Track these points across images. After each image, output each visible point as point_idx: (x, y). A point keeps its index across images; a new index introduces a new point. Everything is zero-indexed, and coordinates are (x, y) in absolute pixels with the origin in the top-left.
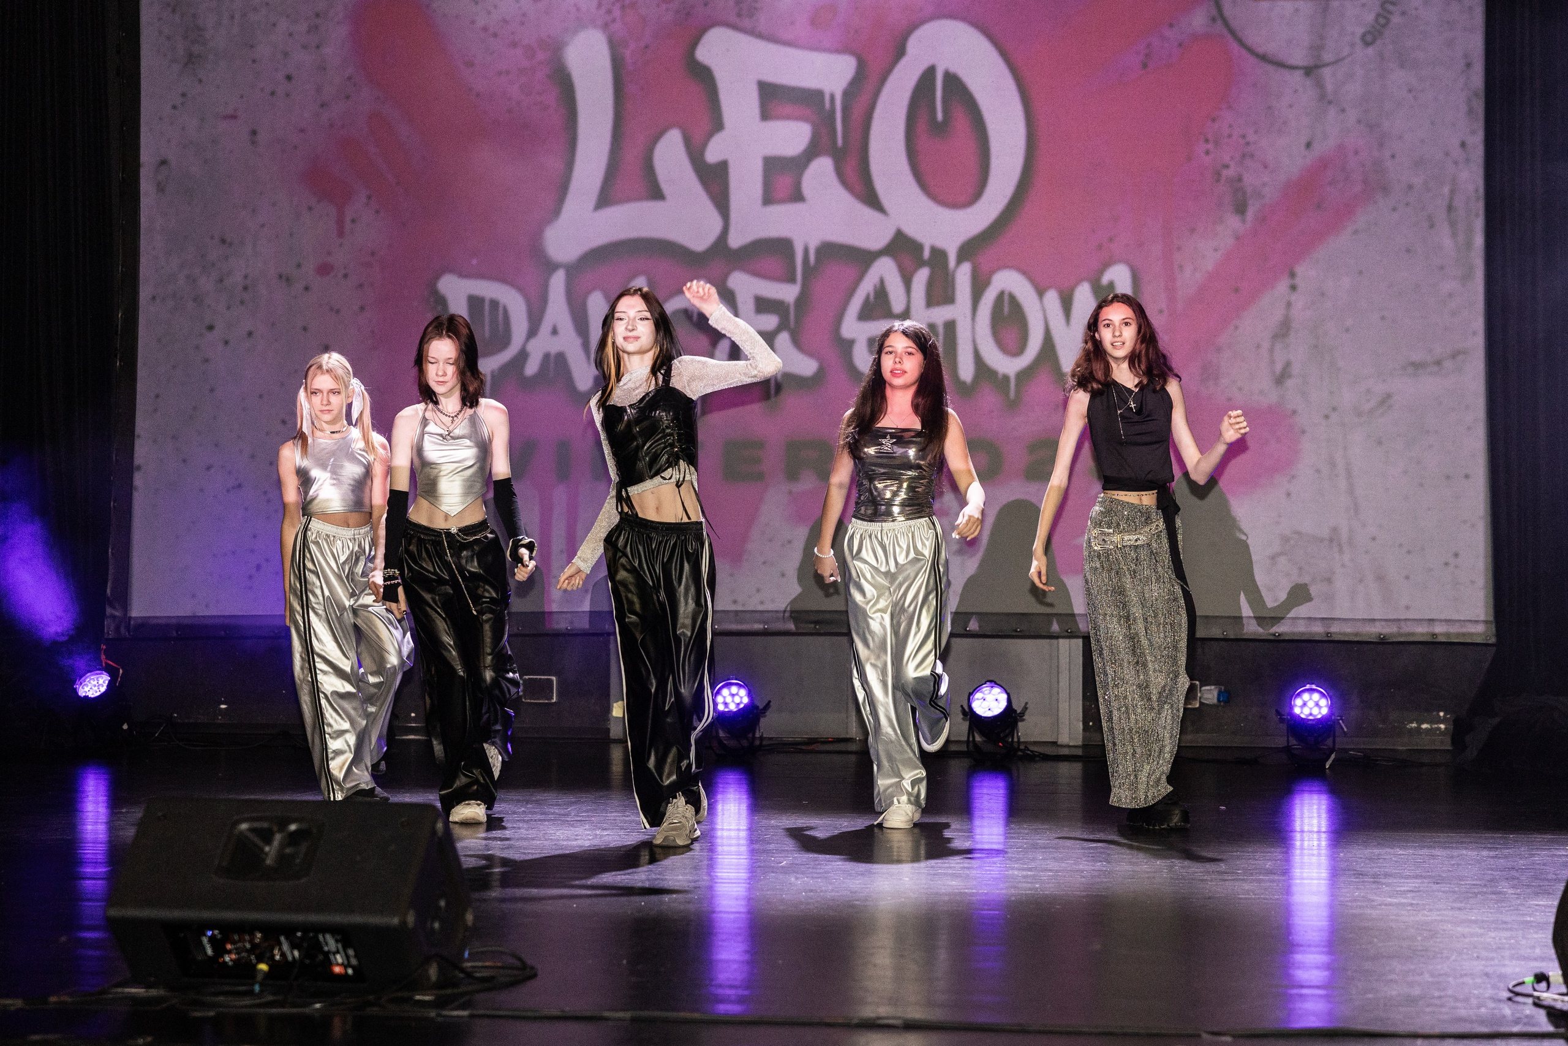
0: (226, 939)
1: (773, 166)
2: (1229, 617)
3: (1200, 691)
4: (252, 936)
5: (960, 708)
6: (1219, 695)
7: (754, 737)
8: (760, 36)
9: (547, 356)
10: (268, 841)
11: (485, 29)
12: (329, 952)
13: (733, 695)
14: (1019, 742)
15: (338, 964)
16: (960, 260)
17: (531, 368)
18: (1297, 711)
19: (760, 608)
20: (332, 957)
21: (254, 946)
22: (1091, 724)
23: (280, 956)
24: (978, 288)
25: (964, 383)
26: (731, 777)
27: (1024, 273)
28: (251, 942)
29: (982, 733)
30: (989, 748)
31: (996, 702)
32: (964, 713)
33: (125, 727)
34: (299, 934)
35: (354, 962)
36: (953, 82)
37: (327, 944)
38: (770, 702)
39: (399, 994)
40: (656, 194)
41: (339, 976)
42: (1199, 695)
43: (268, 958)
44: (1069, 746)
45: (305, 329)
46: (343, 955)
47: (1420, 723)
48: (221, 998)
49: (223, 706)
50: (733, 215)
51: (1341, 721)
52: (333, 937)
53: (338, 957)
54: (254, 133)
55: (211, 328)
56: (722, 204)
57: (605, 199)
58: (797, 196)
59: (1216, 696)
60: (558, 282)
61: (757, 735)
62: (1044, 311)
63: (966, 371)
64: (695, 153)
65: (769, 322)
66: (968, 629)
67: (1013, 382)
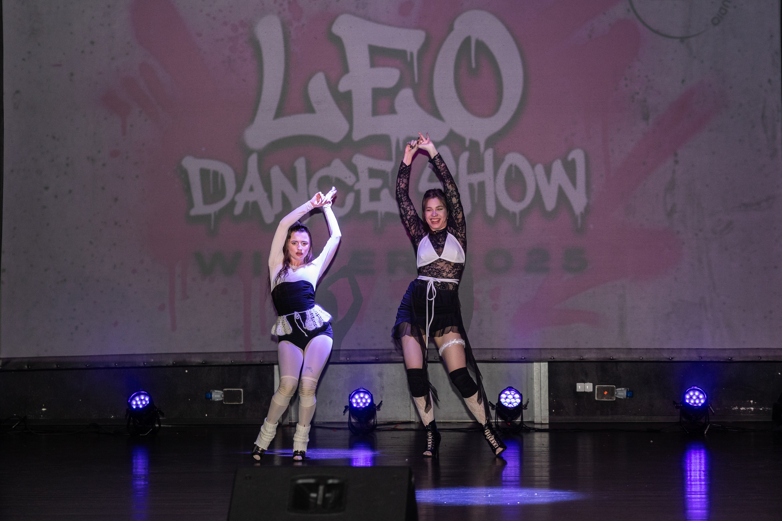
1: (378, 93)
2: (643, 349)
3: (616, 391)
6: (627, 393)
7: (373, 422)
8: (369, 19)
9: (247, 204)
11: (208, 15)
13: (361, 398)
16: (486, 148)
17: (238, 210)
18: (687, 401)
19: (373, 348)
22: (553, 411)
24: (498, 162)
25: (490, 217)
27: (523, 154)
31: (513, 399)
36: (481, 46)
40: (310, 110)
42: (615, 393)
44: (542, 424)
45: (103, 188)
47: (740, 407)
49: (44, 409)
50: (355, 123)
51: (711, 407)
54: (72, 74)
55: (47, 188)
56: (349, 115)
57: (280, 112)
58: (392, 111)
59: (625, 394)
60: (253, 161)
61: (375, 421)
62: (535, 176)
63: (491, 210)
64: (333, 87)
65: (377, 183)
66: (494, 358)
67: (518, 216)
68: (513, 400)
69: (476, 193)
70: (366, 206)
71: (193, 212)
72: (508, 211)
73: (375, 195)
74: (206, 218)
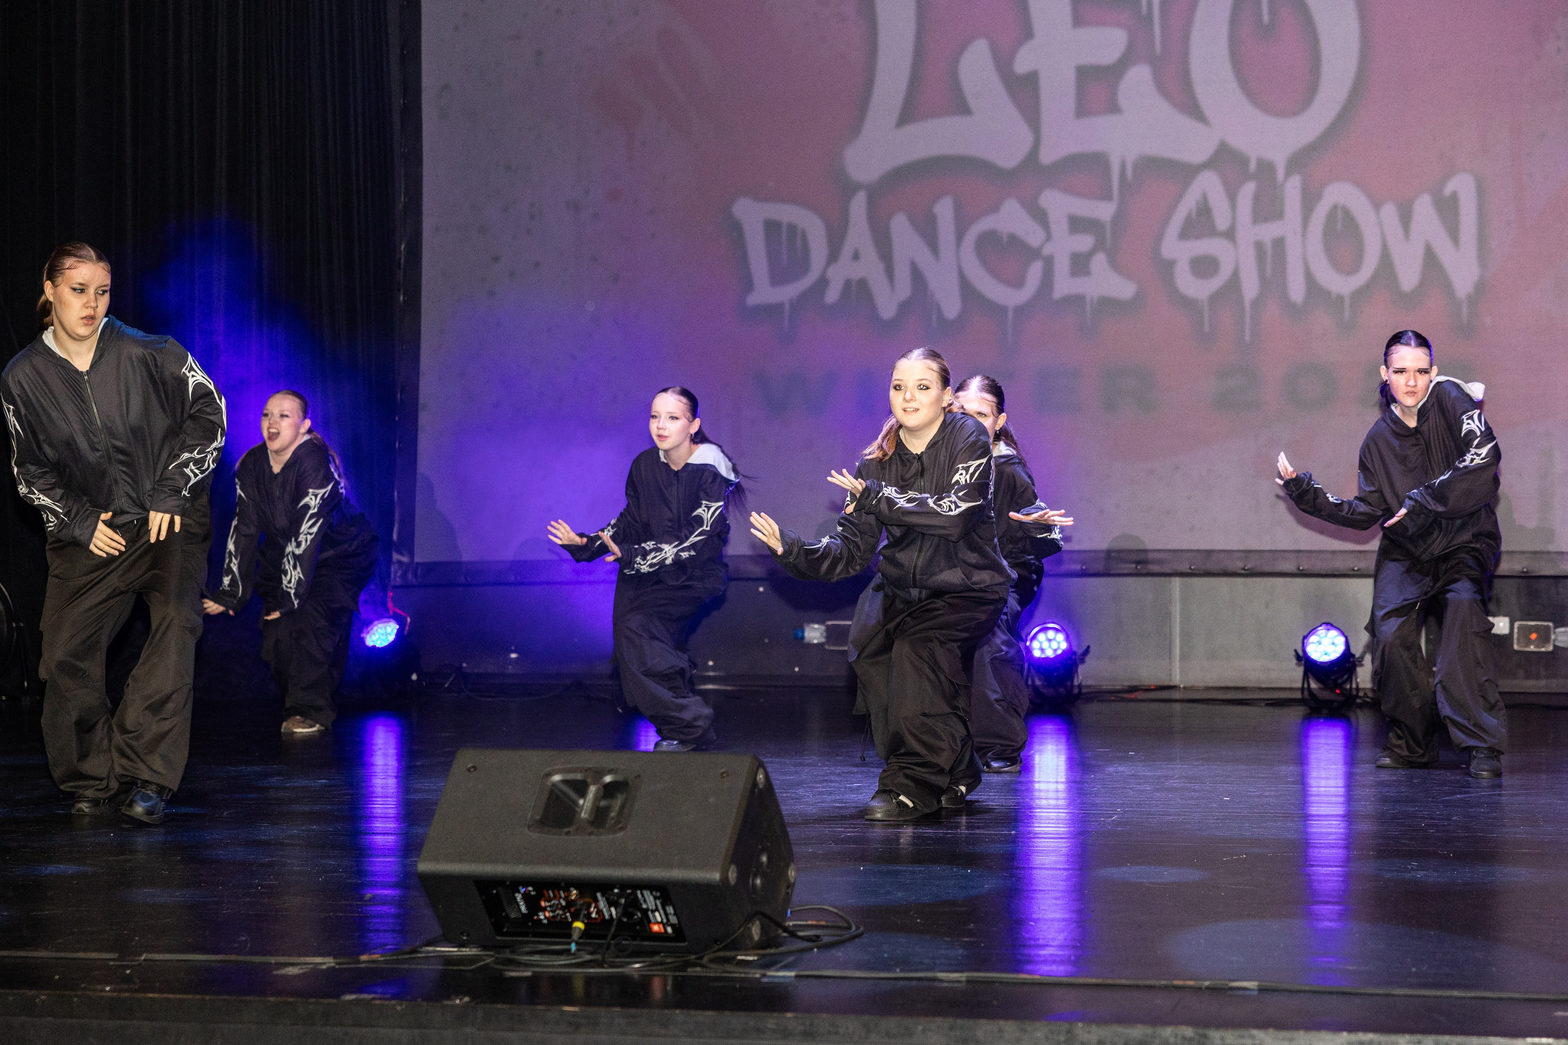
0: (540, 896)
1: (1086, 75)
3: (1554, 633)
4: (567, 890)
5: (1294, 653)
7: (1072, 686)
9: (848, 284)
10: (583, 794)
12: (648, 910)
13: (1050, 640)
14: (1358, 689)
15: (658, 923)
16: (1288, 174)
17: (832, 295)
20: (650, 913)
21: (570, 903)
23: (597, 913)
24: (1309, 201)
25: (1294, 305)
26: (1049, 727)
27: (1358, 184)
28: (566, 898)
29: (1318, 680)
30: (1326, 695)
31: (1333, 646)
32: (1298, 658)
33: (414, 677)
34: (616, 891)
35: (673, 920)
37: (645, 901)
38: (1089, 647)
39: (721, 954)
40: (963, 108)
41: (657, 933)
42: (1553, 637)
43: (585, 915)
45: (593, 258)
46: (662, 911)
48: (536, 958)
49: (514, 656)
50: (1045, 130)
52: (651, 894)
53: (657, 914)
54: (539, 53)
55: (496, 259)
56: (1033, 117)
57: (909, 113)
58: (1113, 108)
60: (858, 205)
61: (1076, 683)
62: (1381, 224)
63: (1297, 291)
64: (1003, 64)
65: (1084, 242)
66: (1301, 568)
67: (1347, 302)
68: (1330, 649)
69: (1269, 260)
70: (1064, 285)
71: (753, 300)
72: (1329, 293)
73: (1080, 264)
74: (773, 310)
